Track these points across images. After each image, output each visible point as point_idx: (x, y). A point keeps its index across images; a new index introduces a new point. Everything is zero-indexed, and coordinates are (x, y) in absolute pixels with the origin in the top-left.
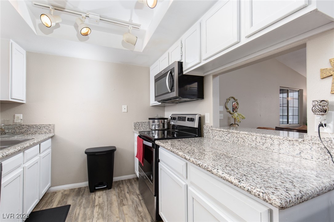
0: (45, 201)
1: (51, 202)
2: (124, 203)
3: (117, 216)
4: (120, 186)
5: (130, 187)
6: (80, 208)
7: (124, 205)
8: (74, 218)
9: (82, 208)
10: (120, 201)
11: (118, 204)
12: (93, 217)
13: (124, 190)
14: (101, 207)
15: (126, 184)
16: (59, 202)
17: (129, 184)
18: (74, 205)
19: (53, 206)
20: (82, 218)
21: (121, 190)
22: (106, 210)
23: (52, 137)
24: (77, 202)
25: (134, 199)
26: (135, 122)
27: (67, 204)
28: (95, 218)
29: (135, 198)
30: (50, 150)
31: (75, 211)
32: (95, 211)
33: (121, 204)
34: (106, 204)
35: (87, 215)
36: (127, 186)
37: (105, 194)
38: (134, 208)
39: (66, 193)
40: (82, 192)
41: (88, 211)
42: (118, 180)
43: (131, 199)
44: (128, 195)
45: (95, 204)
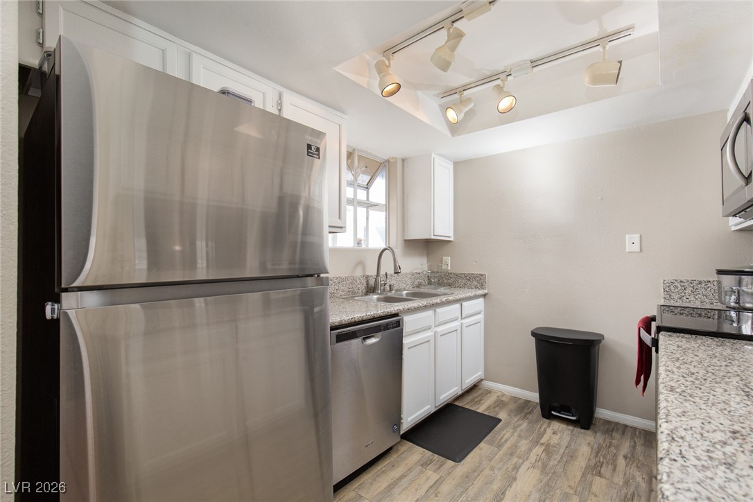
0: (472, 397)
1: (479, 402)
2: (603, 470)
3: (572, 484)
4: (614, 434)
5: (639, 449)
6: (513, 433)
7: (600, 474)
8: (497, 441)
9: (516, 434)
10: (596, 463)
11: (588, 467)
12: (527, 459)
13: (617, 447)
14: (548, 449)
15: (632, 438)
16: (489, 408)
17: (642, 442)
18: (506, 423)
19: (478, 408)
20: (509, 448)
21: (611, 443)
22: (556, 462)
23: (484, 296)
24: (513, 421)
25: (634, 478)
26: (670, 278)
27: (497, 417)
28: (528, 462)
29: (639, 479)
30: (481, 317)
31: (503, 433)
32: (534, 451)
33: (595, 469)
34: (562, 451)
35: (519, 450)
36: (632, 443)
37: (569, 432)
38: (624, 495)
39: (503, 399)
40: (529, 409)
41: (524, 445)
42: (616, 420)
43: (625, 474)
44: (621, 462)
45: (540, 440)
